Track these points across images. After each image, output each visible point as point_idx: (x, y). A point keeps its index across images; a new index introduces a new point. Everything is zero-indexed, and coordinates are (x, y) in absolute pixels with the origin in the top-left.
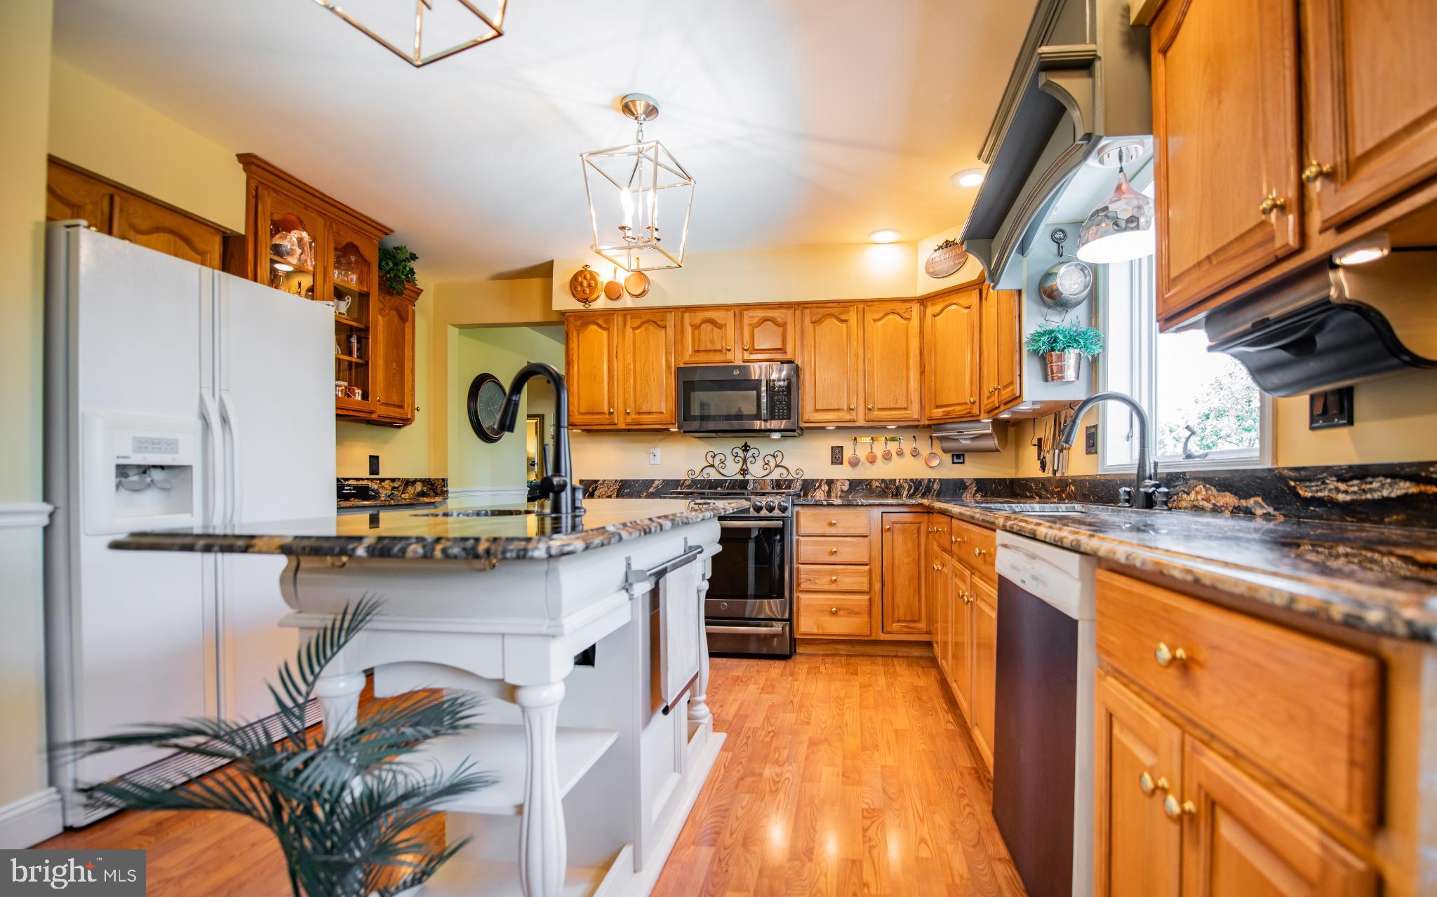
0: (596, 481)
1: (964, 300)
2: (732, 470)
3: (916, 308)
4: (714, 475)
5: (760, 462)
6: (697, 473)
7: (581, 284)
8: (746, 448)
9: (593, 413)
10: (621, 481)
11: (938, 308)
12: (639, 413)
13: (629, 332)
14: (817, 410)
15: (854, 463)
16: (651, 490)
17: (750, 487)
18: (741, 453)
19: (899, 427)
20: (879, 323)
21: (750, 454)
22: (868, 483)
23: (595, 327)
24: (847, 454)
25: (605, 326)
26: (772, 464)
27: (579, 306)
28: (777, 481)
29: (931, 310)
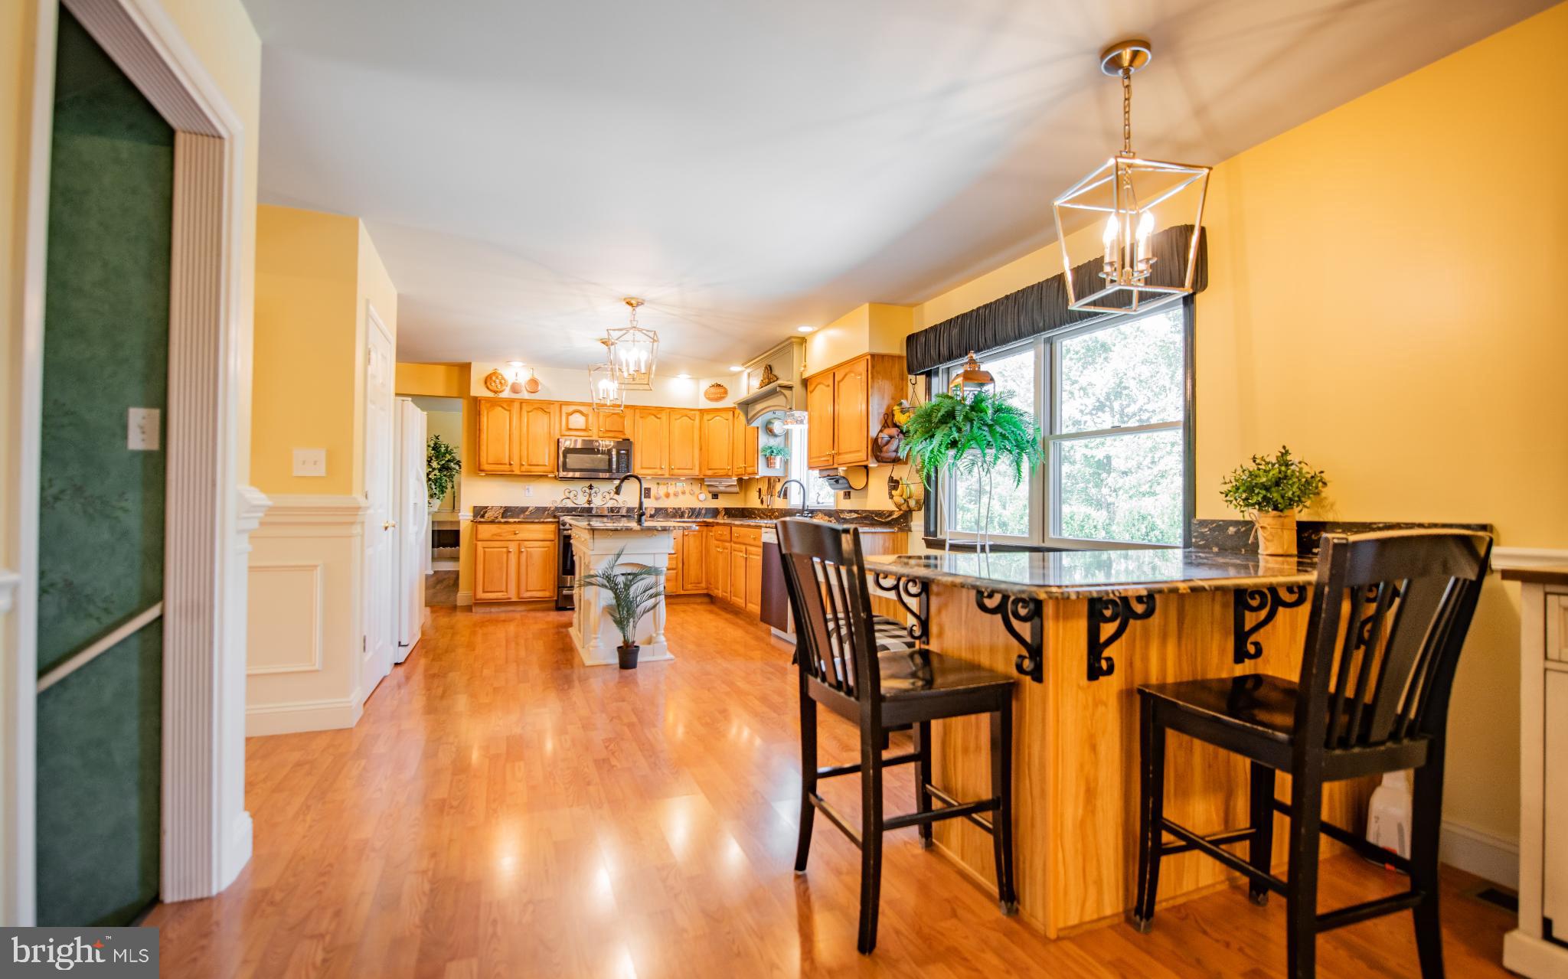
0: (487, 507)
1: (725, 415)
2: (582, 501)
3: (698, 413)
4: (570, 504)
5: (600, 496)
6: (559, 501)
7: (495, 382)
8: (591, 487)
9: (498, 464)
10: (505, 507)
11: (709, 417)
12: (531, 465)
13: (524, 413)
14: (642, 468)
15: (657, 499)
16: (527, 513)
17: (594, 512)
18: (588, 490)
19: (686, 479)
20: (678, 421)
21: (593, 491)
22: (666, 509)
23: (500, 408)
24: (653, 493)
25: (507, 408)
26: (608, 497)
27: (490, 395)
28: (611, 508)
29: (706, 417)
